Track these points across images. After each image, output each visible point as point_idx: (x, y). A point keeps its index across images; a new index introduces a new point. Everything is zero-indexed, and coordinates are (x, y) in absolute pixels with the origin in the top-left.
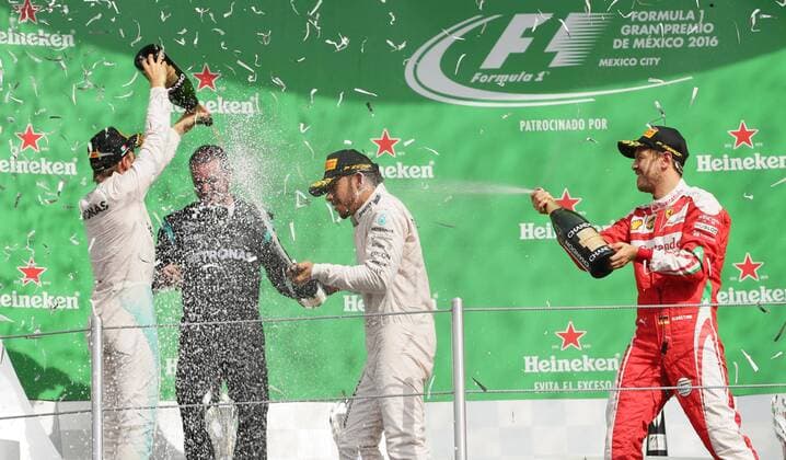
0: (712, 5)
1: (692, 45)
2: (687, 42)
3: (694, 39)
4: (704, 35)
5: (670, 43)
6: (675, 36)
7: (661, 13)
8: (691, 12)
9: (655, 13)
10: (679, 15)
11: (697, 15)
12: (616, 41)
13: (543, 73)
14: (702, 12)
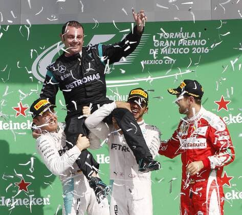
0: (205, 29)
1: (194, 52)
2: (191, 51)
3: (195, 48)
4: (201, 46)
5: (182, 51)
6: (185, 47)
8: (194, 33)
9: (173, 34)
10: (187, 35)
11: (197, 35)
12: (151, 50)
14: (200, 33)
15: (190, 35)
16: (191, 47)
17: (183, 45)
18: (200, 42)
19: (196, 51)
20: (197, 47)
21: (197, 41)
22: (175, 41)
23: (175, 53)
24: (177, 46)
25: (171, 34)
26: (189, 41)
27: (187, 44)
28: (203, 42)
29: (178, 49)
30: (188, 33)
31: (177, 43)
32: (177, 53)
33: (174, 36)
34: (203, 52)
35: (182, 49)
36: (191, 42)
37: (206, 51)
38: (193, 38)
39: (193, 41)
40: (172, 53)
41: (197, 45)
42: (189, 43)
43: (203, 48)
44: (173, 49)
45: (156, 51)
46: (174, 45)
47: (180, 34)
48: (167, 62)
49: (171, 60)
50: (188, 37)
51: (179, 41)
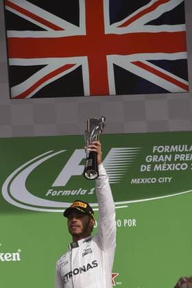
9: (169, 147)
10: (185, 148)
13: (94, 189)
15: (188, 148)
16: (189, 163)
17: (181, 160)
22: (171, 156)
23: (171, 169)
24: (173, 161)
25: (166, 147)
26: (187, 155)
27: (185, 158)
29: (174, 165)
30: (186, 146)
31: (173, 158)
32: (174, 169)
33: (170, 150)
35: (180, 164)
36: (190, 156)
40: (167, 170)
42: (187, 157)
44: (168, 165)
45: (148, 168)
46: (170, 160)
47: (176, 146)
48: (161, 180)
49: (166, 178)
50: (186, 150)
51: (176, 156)
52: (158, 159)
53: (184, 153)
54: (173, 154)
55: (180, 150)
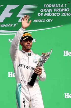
0: (69, 3)
1: (63, 15)
2: (61, 14)
3: (63, 13)
4: (66, 12)
5: (56, 14)
6: (57, 12)
7: (53, 5)
8: (62, 5)
9: (51, 5)
10: (59, 6)
11: (64, 6)
12: (39, 14)
13: (16, 24)
14: (66, 5)
15: (60, 6)
16: (61, 13)
17: (57, 11)
18: (66, 10)
19: (64, 15)
20: (64, 12)
21: (64, 9)
22: (52, 9)
23: (52, 16)
24: (53, 12)
25: (50, 5)
26: (60, 9)
27: (59, 11)
28: (68, 10)
29: (54, 13)
30: (59, 5)
31: (53, 10)
32: (53, 16)
33: (51, 6)
34: (67, 15)
35: (56, 13)
36: (61, 10)
37: (69, 15)
38: (62, 8)
39: (62, 9)
40: (50, 16)
41: (64, 11)
42: (60, 10)
43: (67, 13)
44: (51, 13)
45: (41, 15)
46: (52, 11)
47: (55, 5)
48: (47, 21)
49: (50, 20)
50: (59, 7)
51: (55, 9)
52: (46, 11)
53: (58, 8)
54: (53, 8)
55: (56, 7)
